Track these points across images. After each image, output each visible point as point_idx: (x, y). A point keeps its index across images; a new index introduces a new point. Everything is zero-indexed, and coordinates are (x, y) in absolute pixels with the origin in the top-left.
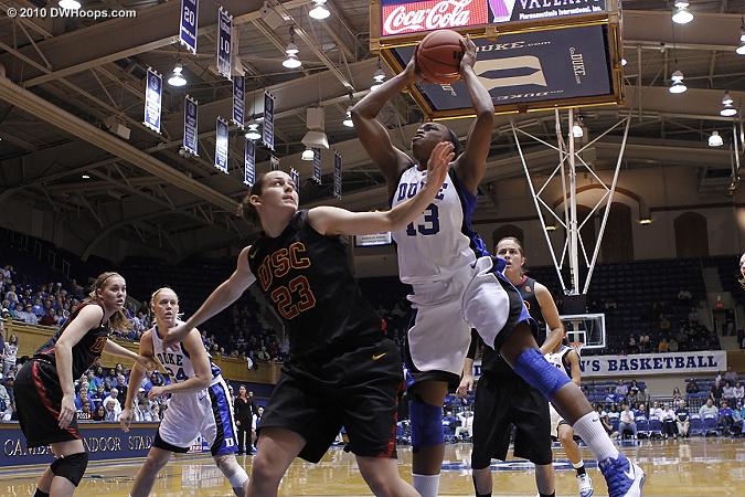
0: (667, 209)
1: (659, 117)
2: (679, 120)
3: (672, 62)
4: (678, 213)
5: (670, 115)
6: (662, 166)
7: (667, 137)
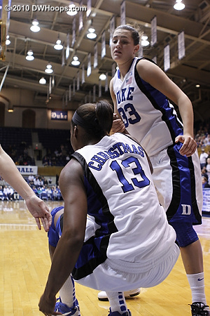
0: (20, 107)
1: (21, 68)
2: (29, 71)
3: (29, 46)
4: (24, 109)
5: (26, 68)
6: (20, 89)
7: (24, 77)
